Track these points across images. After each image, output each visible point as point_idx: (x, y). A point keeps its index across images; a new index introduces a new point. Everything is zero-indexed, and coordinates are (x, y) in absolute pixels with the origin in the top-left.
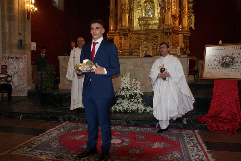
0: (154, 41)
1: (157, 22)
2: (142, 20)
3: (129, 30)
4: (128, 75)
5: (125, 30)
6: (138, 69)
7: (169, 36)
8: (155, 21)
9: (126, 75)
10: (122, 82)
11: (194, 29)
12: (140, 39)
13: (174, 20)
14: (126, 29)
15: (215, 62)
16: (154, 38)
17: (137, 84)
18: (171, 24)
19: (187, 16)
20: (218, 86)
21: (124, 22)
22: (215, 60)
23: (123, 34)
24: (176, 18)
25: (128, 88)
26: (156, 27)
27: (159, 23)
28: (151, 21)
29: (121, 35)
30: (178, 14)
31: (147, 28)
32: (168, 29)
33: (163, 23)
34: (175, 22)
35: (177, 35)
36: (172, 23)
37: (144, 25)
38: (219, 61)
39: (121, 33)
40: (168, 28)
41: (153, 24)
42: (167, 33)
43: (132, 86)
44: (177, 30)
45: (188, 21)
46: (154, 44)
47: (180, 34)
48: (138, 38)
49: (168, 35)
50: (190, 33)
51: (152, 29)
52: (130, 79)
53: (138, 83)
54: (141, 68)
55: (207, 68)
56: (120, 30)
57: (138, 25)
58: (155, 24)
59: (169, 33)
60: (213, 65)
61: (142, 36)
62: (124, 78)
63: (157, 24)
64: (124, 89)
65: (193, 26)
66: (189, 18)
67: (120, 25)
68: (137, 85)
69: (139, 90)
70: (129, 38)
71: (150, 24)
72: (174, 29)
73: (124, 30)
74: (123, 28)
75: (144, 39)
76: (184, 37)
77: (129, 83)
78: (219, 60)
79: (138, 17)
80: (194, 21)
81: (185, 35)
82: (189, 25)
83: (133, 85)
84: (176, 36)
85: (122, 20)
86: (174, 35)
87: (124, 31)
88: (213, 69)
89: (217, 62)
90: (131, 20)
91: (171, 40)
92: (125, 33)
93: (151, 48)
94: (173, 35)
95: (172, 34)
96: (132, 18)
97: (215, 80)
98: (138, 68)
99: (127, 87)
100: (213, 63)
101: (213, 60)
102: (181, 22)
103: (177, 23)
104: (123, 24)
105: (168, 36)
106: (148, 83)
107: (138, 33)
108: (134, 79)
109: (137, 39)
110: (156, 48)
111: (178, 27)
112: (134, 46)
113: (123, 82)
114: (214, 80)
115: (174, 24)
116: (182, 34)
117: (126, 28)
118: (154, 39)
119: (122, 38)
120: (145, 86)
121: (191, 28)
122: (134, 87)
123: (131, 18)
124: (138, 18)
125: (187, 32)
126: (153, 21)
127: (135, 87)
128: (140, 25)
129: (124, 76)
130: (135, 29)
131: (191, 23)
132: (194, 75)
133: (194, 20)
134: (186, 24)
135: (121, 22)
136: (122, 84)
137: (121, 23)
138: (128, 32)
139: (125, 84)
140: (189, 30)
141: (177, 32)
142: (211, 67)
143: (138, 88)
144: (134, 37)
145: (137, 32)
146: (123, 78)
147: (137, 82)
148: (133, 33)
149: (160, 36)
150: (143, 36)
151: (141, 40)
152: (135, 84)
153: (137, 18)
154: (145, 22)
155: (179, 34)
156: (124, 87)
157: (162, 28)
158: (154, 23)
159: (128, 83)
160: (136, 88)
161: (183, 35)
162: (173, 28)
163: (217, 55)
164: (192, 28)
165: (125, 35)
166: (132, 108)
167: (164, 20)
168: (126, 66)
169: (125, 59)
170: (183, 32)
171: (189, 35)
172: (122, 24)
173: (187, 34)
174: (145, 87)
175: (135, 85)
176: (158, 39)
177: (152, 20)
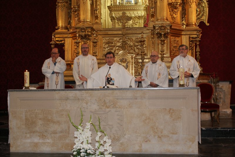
0: (138, 48)
1: (142, 13)
2: (115, 11)
3: (93, 29)
4: (88, 125)
5: (84, 29)
6: (108, 110)
7: (164, 41)
8: (139, 12)
9: (84, 127)
10: (76, 140)
11: (208, 24)
12: (112, 45)
13: (172, 11)
14: (86, 28)
16: (137, 44)
17: (105, 142)
18: (167, 20)
19: (195, 3)
21: (83, 14)
23: (82, 36)
24: (176, 8)
25: (88, 151)
26: (141, 23)
27: (146, 15)
28: (131, 12)
29: (78, 38)
31: (124, 26)
32: (163, 28)
33: (153, 16)
34: (174, 15)
35: (179, 37)
36: (169, 17)
37: (119, 19)
39: (77, 35)
40: (162, 27)
41: (135, 17)
42: (159, 35)
43: (96, 147)
44: (178, 28)
45: (197, 11)
46: (138, 54)
47: (185, 36)
48: (108, 43)
49: (163, 38)
50: (201, 33)
51: (135, 26)
52: (91, 133)
53: (107, 140)
54: (113, 107)
56: (76, 28)
57: (110, 19)
58: (139, 18)
59: (164, 35)
61: (115, 39)
62: (80, 131)
63: (142, 17)
64: (81, 152)
65: (205, 18)
66: (199, 5)
67: (76, 19)
68: (105, 145)
69: (109, 154)
70: (92, 43)
71: (130, 18)
72: (172, 27)
73: (82, 29)
74: (81, 25)
75: (119, 44)
76: (190, 41)
77: (90, 141)
79: (109, 5)
80: (207, 11)
81: (192, 38)
82: (199, 18)
83: (97, 145)
84: (177, 39)
85: (80, 11)
86: (173, 39)
87: (83, 30)
90: (97, 10)
91: (169, 47)
92: (86, 36)
93: (132, 63)
94: (171, 37)
95: (169, 36)
96: (98, 7)
98: (108, 107)
99: (87, 150)
102: (185, 14)
103: (178, 16)
104: (82, 17)
105: (161, 41)
107: (109, 33)
108: (99, 134)
109: (107, 45)
110: (141, 61)
111: (179, 23)
112: (101, 58)
113: (79, 138)
115: (173, 18)
116: (188, 36)
117: (86, 25)
118: (138, 46)
119: (79, 43)
120: (121, 142)
121: (202, 25)
122: (99, 148)
123: (96, 7)
124: (108, 7)
125: (195, 33)
126: (135, 12)
127: (102, 149)
128: (113, 19)
129: (80, 127)
130: (103, 26)
131: (203, 15)
132: (211, 112)
133: (207, 9)
134: (193, 18)
135: (78, 13)
136: (77, 143)
137: (78, 15)
138: (90, 33)
139: (82, 143)
140: (200, 29)
141: (177, 33)
143: (106, 150)
144: (102, 41)
145: (106, 32)
146: (78, 131)
147: (105, 139)
148: (100, 33)
149: (149, 40)
150: (118, 39)
151: (114, 46)
152: (102, 142)
153: (106, 6)
154: (121, 13)
155: (183, 36)
156: (80, 149)
157: (151, 25)
158: (137, 15)
159: (87, 141)
160: (103, 151)
161: (190, 38)
164: (205, 24)
167: (155, 12)
168: (85, 104)
169: (83, 91)
170: (189, 33)
171: (198, 39)
172: (79, 18)
173: (196, 36)
174: (122, 144)
175: (101, 145)
176: (144, 46)
177: (134, 10)
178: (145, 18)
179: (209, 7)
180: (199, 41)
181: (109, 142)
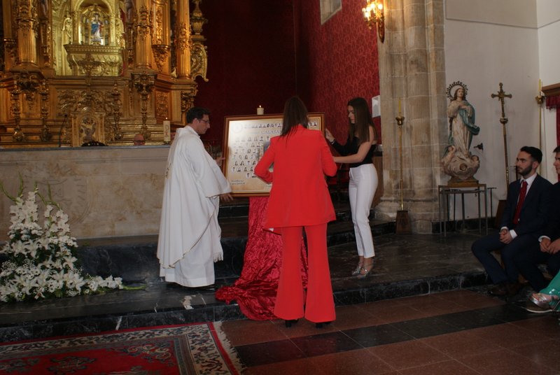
0: (110, 106)
1: (117, 58)
2: (75, 52)
3: (41, 76)
4: (32, 195)
5: (26, 74)
6: (63, 178)
7: (146, 95)
8: (112, 57)
9: (25, 198)
10: (13, 218)
11: (207, 80)
12: (72, 100)
13: (158, 56)
14: (30, 72)
15: (249, 156)
16: (109, 100)
17: (59, 218)
18: (151, 67)
19: (188, 49)
20: (260, 211)
21: (24, 52)
22: (249, 152)
23: (22, 84)
24: (163, 53)
25: (33, 232)
26: (115, 72)
27: (121, 62)
28: (100, 56)
29: (16, 87)
30: (168, 42)
31: (89, 73)
32: (145, 78)
33: (131, 61)
34: (161, 62)
35: (167, 92)
36: (154, 65)
37: (82, 64)
38: (258, 154)
39: (15, 82)
40: (143, 76)
41: (106, 63)
42: (140, 87)
43: (46, 227)
44: (166, 80)
45: (191, 61)
46: (110, 114)
47: (174, 91)
48: (65, 97)
49: (144, 92)
50: (197, 89)
51: (105, 75)
52: (36, 206)
53: (62, 216)
54: (71, 175)
55: (232, 170)
56: (13, 72)
57: (68, 64)
58: (112, 64)
59: (147, 87)
60: (246, 162)
61: (76, 91)
62: (20, 204)
63: (116, 63)
64: (22, 235)
65: (203, 72)
66: (195, 53)
67: (13, 59)
68: (59, 223)
69: (65, 234)
70: (39, 96)
71: (98, 64)
72: (158, 78)
73: (22, 74)
74: (20, 67)
75: (82, 99)
76: (183, 99)
77: (35, 218)
78: (257, 152)
80: (206, 62)
81: (185, 94)
82: (195, 72)
83: (47, 223)
84: (165, 95)
85: (18, 47)
86: (158, 94)
87: (24, 76)
88: (247, 173)
89: (254, 157)
90: (46, 48)
91: (153, 104)
92: (29, 84)
93: (101, 124)
94: (157, 92)
95: (154, 90)
96: (49, 43)
97: (251, 199)
98: (63, 175)
99: (31, 230)
100: (246, 158)
101: (246, 151)
102: (175, 62)
103: (166, 64)
104: (22, 57)
105: (143, 95)
106: (91, 215)
107: (67, 83)
108: (50, 208)
109: (64, 100)
110: (114, 123)
111: (168, 74)
112: (55, 119)
113: (17, 215)
114: (248, 198)
115: (159, 66)
116: (179, 92)
117: (29, 68)
118: (110, 102)
119: (18, 94)
120: (84, 222)
121: (199, 79)
122: (49, 228)
123: (45, 43)
124: (66, 47)
125: (189, 87)
126: (106, 56)
127: (54, 229)
128: (72, 64)
129: (18, 199)
130: (58, 73)
131: (200, 67)
133: (206, 60)
134: (187, 68)
135: (16, 51)
136: (15, 223)
137: (16, 53)
138: (35, 81)
139: (23, 221)
140: (195, 83)
141: (165, 87)
142: (242, 169)
143: (61, 230)
144: (55, 94)
145: (62, 81)
146: (16, 204)
147: (59, 213)
148: (52, 82)
149: (125, 95)
150: (80, 92)
151: (74, 102)
152: (54, 219)
153: (62, 44)
154: (84, 56)
155: (172, 91)
156: (20, 230)
157: (128, 74)
158: (108, 60)
159: (31, 218)
160: (56, 231)
161: (182, 94)
162: (156, 76)
163: (253, 139)
164: (202, 79)
165: (28, 87)
166: (47, 286)
167: (134, 56)
168: (27, 171)
169: (24, 152)
170: (181, 87)
171: (195, 94)
172: (18, 58)
173: (190, 92)
174: (85, 225)
175: (54, 222)
176: (119, 102)
177: (104, 53)
178: (120, 66)
179: (208, 58)
180: (194, 97)
181: (64, 218)
